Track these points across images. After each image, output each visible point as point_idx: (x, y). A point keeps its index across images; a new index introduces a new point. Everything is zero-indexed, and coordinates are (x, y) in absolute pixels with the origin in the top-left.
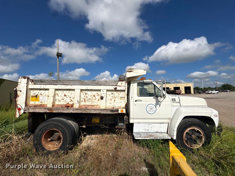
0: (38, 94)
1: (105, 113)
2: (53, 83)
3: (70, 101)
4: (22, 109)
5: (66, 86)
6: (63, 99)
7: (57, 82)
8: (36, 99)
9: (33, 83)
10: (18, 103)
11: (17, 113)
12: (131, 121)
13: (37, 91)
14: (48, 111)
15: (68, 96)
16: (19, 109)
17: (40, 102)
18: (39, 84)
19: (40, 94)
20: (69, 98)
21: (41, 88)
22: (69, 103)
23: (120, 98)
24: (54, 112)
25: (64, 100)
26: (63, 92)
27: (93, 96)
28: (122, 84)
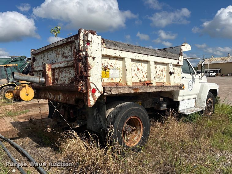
0: (107, 66)
2: (129, 49)
3: (143, 77)
4: (97, 91)
5: (142, 55)
7: (133, 49)
8: (106, 73)
9: (104, 46)
11: (91, 98)
13: (105, 60)
14: (133, 91)
15: (141, 70)
17: (111, 79)
18: (111, 47)
19: (111, 66)
20: (141, 73)
21: (116, 56)
22: (142, 80)
23: (178, 74)
24: (139, 91)
25: (137, 76)
26: (136, 64)
27: (161, 71)
28: (181, 58)
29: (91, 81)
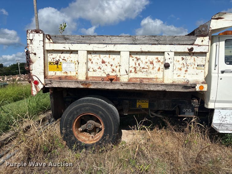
0: (59, 60)
1: (173, 90)
2: (83, 41)
3: (112, 71)
4: (40, 83)
5: (105, 45)
6: (100, 68)
7: (90, 40)
8: (58, 67)
9: (51, 41)
10: (33, 72)
11: (34, 89)
12: (211, 106)
14: (82, 86)
15: (109, 63)
16: (36, 83)
17: (64, 73)
18: (60, 42)
19: (63, 59)
20: (109, 66)
21: (66, 49)
22: (110, 75)
23: (196, 66)
24: (92, 87)
25: (102, 69)
26: (99, 56)
27: (149, 62)
28: (202, 41)
29: (33, 74)
